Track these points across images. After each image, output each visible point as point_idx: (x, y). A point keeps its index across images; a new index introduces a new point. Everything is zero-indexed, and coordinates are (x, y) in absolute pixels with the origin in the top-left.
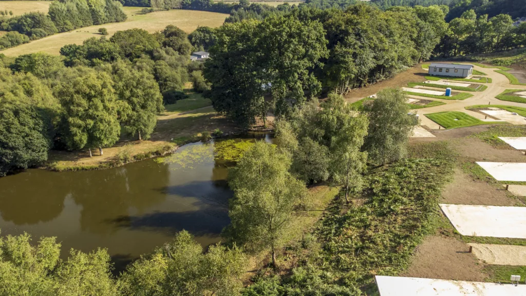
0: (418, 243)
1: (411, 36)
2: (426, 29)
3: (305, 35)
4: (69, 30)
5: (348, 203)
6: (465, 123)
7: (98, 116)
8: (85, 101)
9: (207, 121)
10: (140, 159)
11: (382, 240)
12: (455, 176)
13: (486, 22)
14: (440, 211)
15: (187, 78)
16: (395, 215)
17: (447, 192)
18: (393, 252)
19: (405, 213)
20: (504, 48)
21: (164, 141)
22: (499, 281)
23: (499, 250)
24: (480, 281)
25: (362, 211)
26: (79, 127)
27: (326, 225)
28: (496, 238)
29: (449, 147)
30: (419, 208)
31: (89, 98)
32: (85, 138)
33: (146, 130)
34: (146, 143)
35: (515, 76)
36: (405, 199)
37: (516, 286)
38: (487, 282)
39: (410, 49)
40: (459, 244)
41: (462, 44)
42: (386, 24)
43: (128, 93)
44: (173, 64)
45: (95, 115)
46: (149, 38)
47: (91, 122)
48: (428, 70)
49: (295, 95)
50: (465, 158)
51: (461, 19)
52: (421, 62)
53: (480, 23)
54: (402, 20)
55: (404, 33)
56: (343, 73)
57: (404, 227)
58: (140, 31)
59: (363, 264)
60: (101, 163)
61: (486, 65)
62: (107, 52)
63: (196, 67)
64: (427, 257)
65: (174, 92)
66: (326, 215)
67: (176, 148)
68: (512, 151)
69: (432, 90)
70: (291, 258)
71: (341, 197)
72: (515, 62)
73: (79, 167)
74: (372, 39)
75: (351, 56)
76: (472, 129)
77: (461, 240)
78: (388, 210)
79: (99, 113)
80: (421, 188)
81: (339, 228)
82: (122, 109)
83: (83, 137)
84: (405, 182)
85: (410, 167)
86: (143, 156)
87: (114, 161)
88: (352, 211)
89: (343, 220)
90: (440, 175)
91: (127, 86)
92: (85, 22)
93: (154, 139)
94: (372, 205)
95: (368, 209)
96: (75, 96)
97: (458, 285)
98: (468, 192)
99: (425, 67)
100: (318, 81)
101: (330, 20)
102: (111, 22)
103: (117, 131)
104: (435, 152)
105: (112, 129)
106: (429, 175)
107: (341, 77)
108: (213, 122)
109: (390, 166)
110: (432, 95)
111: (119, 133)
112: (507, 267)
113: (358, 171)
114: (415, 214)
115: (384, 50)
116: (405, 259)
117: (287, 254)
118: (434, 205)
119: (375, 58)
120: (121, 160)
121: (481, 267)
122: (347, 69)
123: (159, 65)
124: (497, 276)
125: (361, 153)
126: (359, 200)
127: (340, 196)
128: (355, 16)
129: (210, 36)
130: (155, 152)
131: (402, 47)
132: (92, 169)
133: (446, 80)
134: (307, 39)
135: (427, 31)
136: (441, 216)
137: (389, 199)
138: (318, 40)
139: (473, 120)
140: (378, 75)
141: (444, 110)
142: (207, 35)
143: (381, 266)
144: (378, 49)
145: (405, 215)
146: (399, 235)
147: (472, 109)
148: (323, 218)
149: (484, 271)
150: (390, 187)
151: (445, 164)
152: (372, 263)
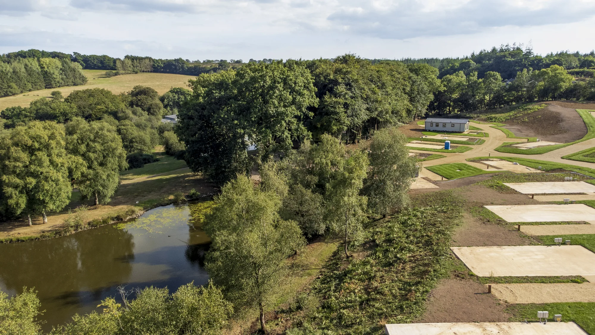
0: (431, 287)
1: (404, 89)
2: (418, 83)
3: (291, 80)
4: (14, 94)
5: (348, 257)
6: (468, 173)
7: (42, 173)
8: (26, 155)
9: (181, 182)
10: (96, 226)
11: (390, 290)
12: (463, 220)
13: (477, 79)
14: (453, 254)
15: (157, 141)
16: (403, 264)
17: (458, 235)
18: (404, 301)
19: (414, 260)
20: (497, 106)
21: (128, 204)
22: (526, 320)
23: (520, 288)
24: (504, 321)
25: (365, 263)
26: (16, 187)
27: (324, 283)
28: (515, 277)
29: (454, 194)
30: (429, 253)
31: (31, 151)
32: (23, 202)
33: (105, 191)
34: (105, 208)
35: (510, 130)
36: (412, 247)
37: (545, 324)
38: (512, 321)
39: (404, 103)
40: (476, 285)
41: (455, 101)
42: (377, 74)
43: (83, 148)
44: (141, 125)
45: (38, 172)
46: (113, 98)
47: (32, 181)
48: (424, 126)
49: (282, 147)
50: (472, 203)
51: (452, 76)
52: (416, 119)
53: (471, 80)
54: (393, 73)
55: (396, 85)
56: (334, 125)
57: (413, 274)
58: (102, 91)
59: (370, 317)
60: (44, 232)
61: (481, 122)
62: (61, 113)
63: (169, 128)
64: (443, 301)
65: (141, 155)
66: (323, 273)
67: (142, 212)
68: (519, 195)
69: (430, 144)
70: (284, 322)
71: (340, 252)
72: (509, 118)
73: (12, 238)
74: (363, 89)
75: (342, 106)
76: (476, 179)
77: (478, 282)
78: (394, 259)
79: (44, 170)
80: (429, 234)
81: (338, 284)
82: (74, 165)
83: (20, 199)
84: (410, 230)
85: (415, 216)
86: (100, 222)
87: (62, 229)
88: (354, 265)
89: (343, 275)
90: (448, 219)
91: (82, 140)
92: (35, 85)
93: (114, 203)
94: (376, 256)
95: (372, 261)
96: (13, 149)
97: (481, 327)
98: (479, 234)
99: (421, 124)
100: (308, 131)
101: (318, 70)
102: (68, 85)
103: (68, 192)
104: (440, 200)
105: (60, 189)
106: (436, 221)
107: (332, 130)
108: (188, 183)
109: (392, 218)
110: (432, 149)
111: (70, 195)
112: (531, 305)
113: (358, 220)
114: (425, 259)
115: (377, 101)
116: (419, 305)
117: (278, 318)
118: (444, 249)
119: (368, 109)
120: (72, 227)
121: (503, 307)
122: (338, 121)
123: (124, 125)
124: (521, 315)
125: (359, 198)
126: (361, 254)
127: (338, 252)
128: (344, 65)
129: (185, 98)
130: (116, 217)
131: (396, 100)
132: (31, 240)
133: (444, 135)
134: (293, 86)
135: (419, 85)
136: (454, 259)
137: (394, 248)
138: (306, 87)
139: (475, 170)
140: (371, 131)
141: (445, 163)
142: (181, 96)
143: (391, 316)
144: (370, 101)
145: (415, 262)
146: (410, 283)
147: (473, 161)
148: (320, 276)
149: (507, 311)
150: (395, 236)
151: (453, 210)
152: (380, 315)
